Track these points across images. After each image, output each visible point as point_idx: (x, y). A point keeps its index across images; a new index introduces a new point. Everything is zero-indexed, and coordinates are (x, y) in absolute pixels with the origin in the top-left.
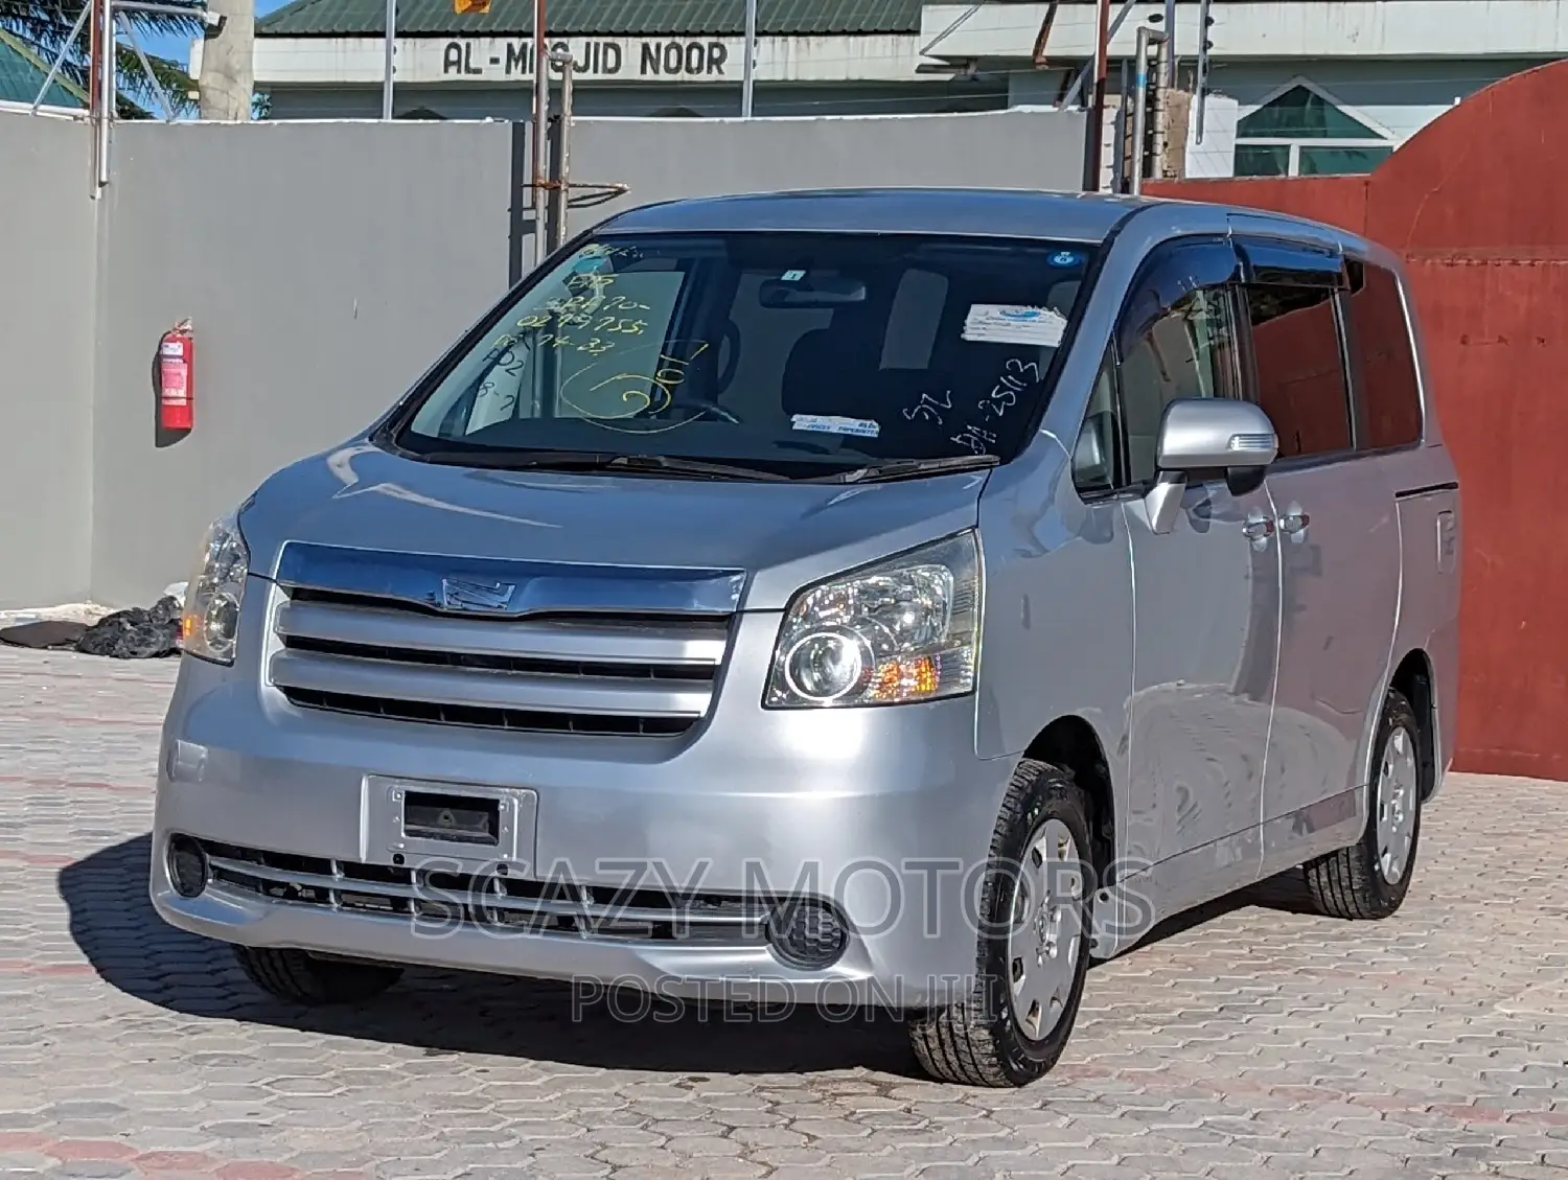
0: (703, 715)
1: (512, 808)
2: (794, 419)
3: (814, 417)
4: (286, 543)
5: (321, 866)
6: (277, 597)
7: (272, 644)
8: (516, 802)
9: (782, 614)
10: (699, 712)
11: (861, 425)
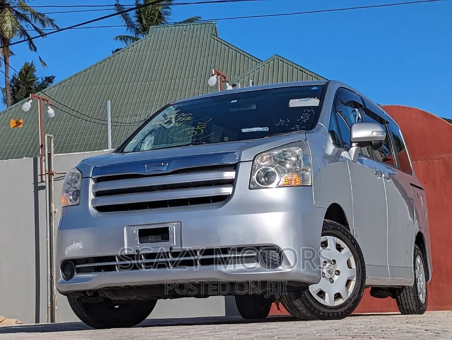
0: (231, 193)
1: (173, 229)
2: (242, 130)
3: (248, 129)
4: (93, 167)
5: (112, 258)
6: (92, 183)
7: (91, 196)
8: (174, 227)
9: (252, 162)
10: (229, 193)
11: (263, 129)
